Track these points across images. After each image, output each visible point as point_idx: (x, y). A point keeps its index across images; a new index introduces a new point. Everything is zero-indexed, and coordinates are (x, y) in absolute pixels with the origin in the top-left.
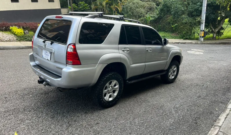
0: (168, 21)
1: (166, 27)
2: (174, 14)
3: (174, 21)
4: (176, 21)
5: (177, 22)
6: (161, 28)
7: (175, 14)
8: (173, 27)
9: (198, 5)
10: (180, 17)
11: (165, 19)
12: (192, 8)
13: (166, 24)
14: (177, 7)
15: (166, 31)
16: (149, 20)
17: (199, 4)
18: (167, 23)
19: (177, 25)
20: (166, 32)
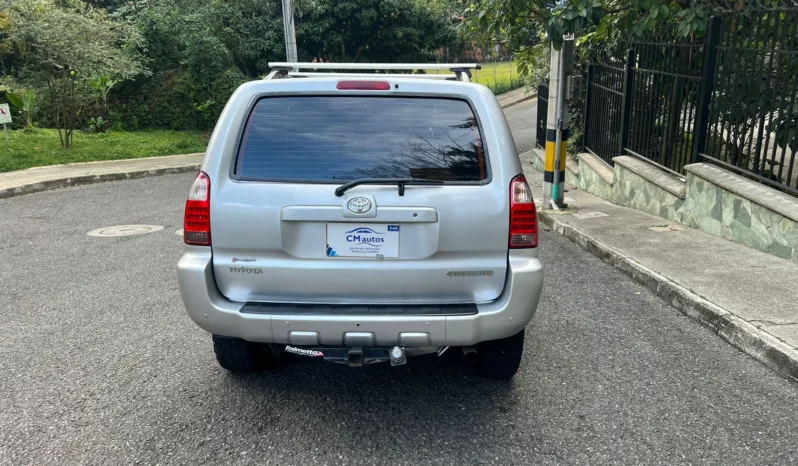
0: (175, 88)
1: (172, 113)
2: (196, 66)
3: (198, 91)
4: (205, 89)
5: (211, 95)
6: (150, 117)
7: (196, 68)
8: (200, 112)
9: (269, 39)
10: (220, 77)
11: (162, 85)
12: (252, 48)
13: (169, 101)
14: (201, 42)
15: (175, 124)
16: (103, 89)
17: (269, 33)
18: (170, 96)
19: (213, 105)
20: (177, 129)
